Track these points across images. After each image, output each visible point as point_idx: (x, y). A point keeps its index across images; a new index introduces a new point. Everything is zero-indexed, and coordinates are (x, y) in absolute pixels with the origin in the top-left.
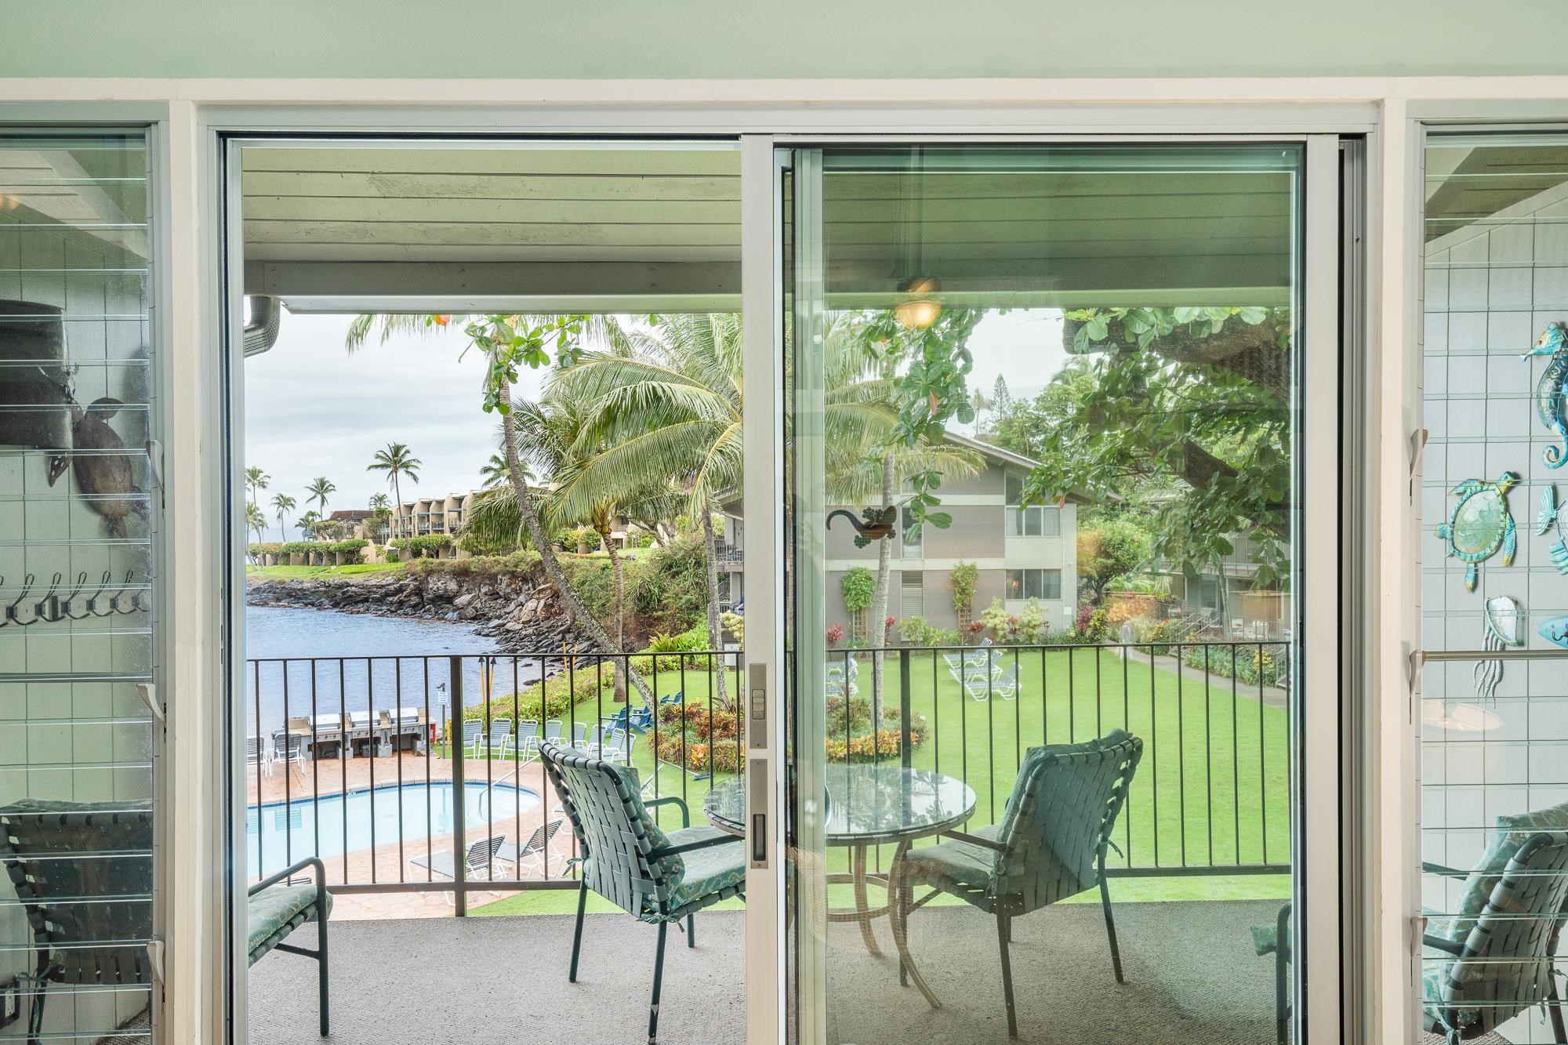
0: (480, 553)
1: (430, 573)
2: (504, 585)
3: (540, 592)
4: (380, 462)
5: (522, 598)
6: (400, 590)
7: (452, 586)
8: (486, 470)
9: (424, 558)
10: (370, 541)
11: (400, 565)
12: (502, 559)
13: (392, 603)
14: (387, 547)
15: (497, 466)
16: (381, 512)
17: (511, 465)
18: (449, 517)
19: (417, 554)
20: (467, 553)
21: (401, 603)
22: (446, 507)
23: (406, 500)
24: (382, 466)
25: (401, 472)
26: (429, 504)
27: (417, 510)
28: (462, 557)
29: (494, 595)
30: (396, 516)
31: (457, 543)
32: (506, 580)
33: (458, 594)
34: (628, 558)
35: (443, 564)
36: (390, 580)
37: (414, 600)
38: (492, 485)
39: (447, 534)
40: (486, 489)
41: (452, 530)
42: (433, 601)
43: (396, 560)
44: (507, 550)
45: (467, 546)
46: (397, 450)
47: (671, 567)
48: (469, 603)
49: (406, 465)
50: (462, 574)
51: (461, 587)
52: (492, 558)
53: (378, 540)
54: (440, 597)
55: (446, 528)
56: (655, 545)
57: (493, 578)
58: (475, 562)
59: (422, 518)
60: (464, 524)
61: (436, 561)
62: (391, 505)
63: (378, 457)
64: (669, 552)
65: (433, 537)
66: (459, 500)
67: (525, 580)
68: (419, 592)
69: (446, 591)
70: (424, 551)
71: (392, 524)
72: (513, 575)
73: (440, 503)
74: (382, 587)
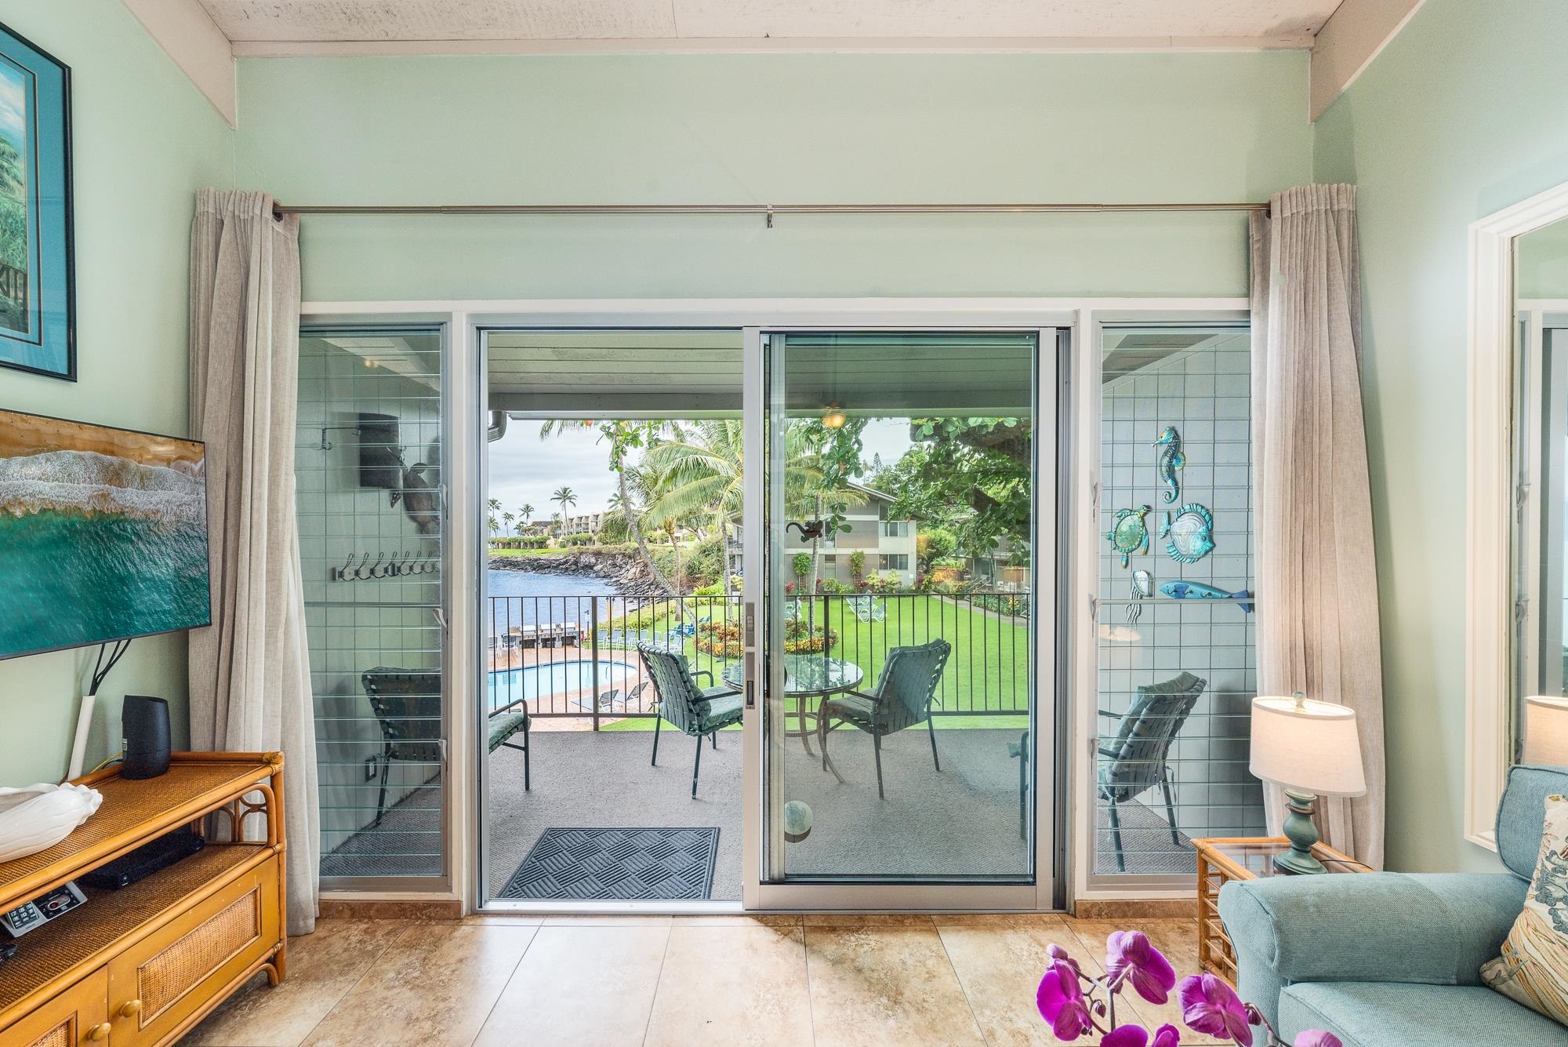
0: (607, 543)
1: (581, 553)
2: (619, 560)
3: (637, 564)
4: (557, 496)
5: (628, 567)
6: (566, 562)
7: (593, 560)
8: (611, 501)
9: (579, 546)
10: (552, 537)
11: (566, 549)
12: (618, 546)
13: (562, 569)
14: (560, 540)
15: (616, 499)
16: (557, 522)
17: (623, 498)
18: (591, 525)
19: (575, 544)
20: (601, 543)
21: (567, 569)
22: (590, 519)
23: (570, 516)
24: (560, 498)
25: (567, 501)
26: (581, 518)
27: (575, 521)
28: (598, 546)
29: (614, 565)
30: (564, 524)
31: (595, 538)
32: (620, 557)
33: (595, 565)
34: (683, 546)
35: (588, 549)
36: (561, 557)
37: (574, 567)
38: (613, 508)
39: (591, 534)
40: (611, 510)
41: (593, 531)
42: (583, 568)
43: (564, 547)
44: (620, 542)
45: (600, 540)
46: (566, 489)
47: (704, 552)
48: (602, 569)
49: (570, 498)
50: (598, 554)
51: (597, 560)
52: (613, 546)
53: (555, 536)
54: (587, 566)
55: (590, 531)
56: (697, 540)
57: (614, 556)
58: (605, 548)
59: (578, 525)
60: (599, 528)
61: (584, 547)
62: (562, 518)
63: (556, 494)
64: (704, 543)
65: (583, 535)
66: (596, 517)
67: (630, 558)
68: (576, 563)
69: (589, 564)
70: (579, 542)
71: (563, 528)
72: (624, 555)
73: (587, 517)
74: (557, 560)
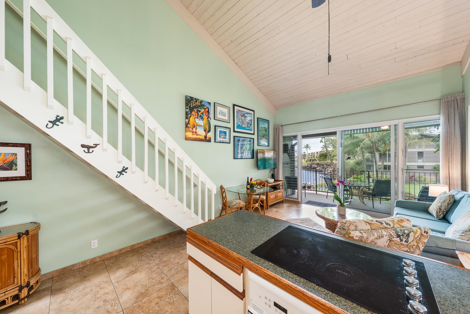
0: (321, 161)
1: (313, 164)
2: (325, 166)
3: (331, 168)
5: (328, 168)
6: (308, 166)
7: (316, 166)
8: (322, 147)
9: (311, 162)
11: (308, 163)
12: (325, 162)
13: (306, 169)
14: (306, 160)
15: (324, 147)
16: (305, 155)
17: (326, 147)
18: (316, 155)
19: (310, 161)
20: (319, 161)
21: (308, 169)
22: (315, 153)
23: (309, 153)
24: (305, 148)
25: (308, 148)
26: (312, 153)
27: (310, 154)
28: (318, 162)
29: (323, 168)
30: (307, 155)
31: (317, 159)
32: (325, 165)
33: (317, 167)
34: (349, 162)
35: (314, 163)
36: (306, 165)
37: (310, 168)
38: (323, 150)
39: (315, 158)
41: (316, 157)
42: (313, 168)
43: (307, 162)
44: (325, 160)
45: (319, 160)
46: (307, 145)
47: (358, 164)
48: (319, 169)
49: (309, 147)
50: (318, 164)
51: (318, 166)
52: (323, 162)
53: (304, 159)
54: (314, 168)
55: (315, 157)
56: (355, 160)
57: (323, 165)
58: (320, 162)
59: (311, 155)
60: (318, 156)
61: (313, 162)
62: (306, 153)
63: (304, 146)
64: (357, 161)
65: (313, 158)
66: (317, 152)
67: (329, 165)
68: (311, 167)
69: (315, 167)
70: (312, 161)
71: (306, 156)
72: (327, 165)
73: (314, 153)
74: (305, 166)
